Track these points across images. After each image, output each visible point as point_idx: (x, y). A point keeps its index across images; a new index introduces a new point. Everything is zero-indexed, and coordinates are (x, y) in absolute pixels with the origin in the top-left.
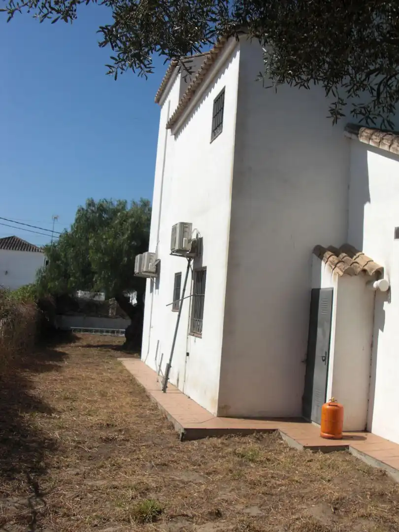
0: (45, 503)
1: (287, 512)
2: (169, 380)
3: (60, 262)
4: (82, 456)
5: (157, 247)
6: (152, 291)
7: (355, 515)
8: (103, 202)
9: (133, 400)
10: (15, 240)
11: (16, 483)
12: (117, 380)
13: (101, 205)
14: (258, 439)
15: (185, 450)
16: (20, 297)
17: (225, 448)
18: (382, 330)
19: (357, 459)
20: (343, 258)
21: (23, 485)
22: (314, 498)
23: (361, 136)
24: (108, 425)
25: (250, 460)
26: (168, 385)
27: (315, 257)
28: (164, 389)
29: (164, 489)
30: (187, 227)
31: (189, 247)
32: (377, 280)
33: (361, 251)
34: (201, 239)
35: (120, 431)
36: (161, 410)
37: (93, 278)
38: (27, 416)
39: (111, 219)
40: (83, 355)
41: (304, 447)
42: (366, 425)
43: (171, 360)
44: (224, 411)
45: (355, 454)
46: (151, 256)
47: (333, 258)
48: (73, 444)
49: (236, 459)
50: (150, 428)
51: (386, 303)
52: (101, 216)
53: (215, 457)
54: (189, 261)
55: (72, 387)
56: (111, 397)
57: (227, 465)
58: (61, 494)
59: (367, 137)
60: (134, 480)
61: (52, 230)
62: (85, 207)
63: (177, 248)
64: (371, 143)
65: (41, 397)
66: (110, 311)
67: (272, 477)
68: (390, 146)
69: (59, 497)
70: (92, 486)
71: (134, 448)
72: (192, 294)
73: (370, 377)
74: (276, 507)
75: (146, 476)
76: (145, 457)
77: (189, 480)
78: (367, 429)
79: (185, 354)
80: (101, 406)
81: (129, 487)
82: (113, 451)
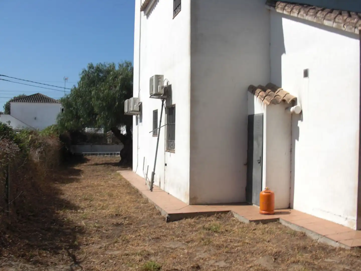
0: (82, 268)
1: (244, 263)
2: (154, 183)
3: (72, 108)
4: (101, 236)
5: (139, 94)
6: (137, 124)
7: (289, 262)
8: (99, 65)
9: (131, 198)
10: (40, 95)
11: (60, 256)
12: (118, 186)
13: (98, 68)
14: (218, 218)
15: (170, 228)
16: (48, 134)
17: (197, 225)
18: (298, 140)
19: (285, 227)
20: (269, 93)
21: (65, 257)
22: (261, 253)
23: (278, 8)
24: (117, 215)
25: (215, 232)
26: (154, 186)
27: (249, 93)
28: (151, 189)
29: (160, 254)
30: (160, 78)
31: (163, 92)
32: (293, 106)
33: (281, 87)
34: (170, 86)
35: (125, 218)
36: (151, 203)
37: (96, 118)
38: (61, 213)
39: (106, 77)
40: (93, 171)
41: (250, 221)
42: (290, 204)
43: (154, 170)
44: (193, 201)
45: (284, 223)
46: (135, 100)
47: (262, 93)
48: (95, 229)
49: (205, 231)
50: (145, 215)
51: (299, 122)
52: (98, 75)
53: (191, 231)
54: (163, 101)
55: (88, 192)
56: (116, 197)
57: (199, 236)
58: (92, 262)
59: (281, 8)
60: (139, 249)
61: (64, 87)
62: (87, 69)
63: (154, 92)
64: (285, 12)
65: (69, 199)
66: (108, 140)
67: (231, 242)
68: (298, 14)
69: (91, 263)
70: (111, 255)
71: (136, 229)
72: (166, 124)
73: (291, 172)
74: (235, 260)
75: (147, 246)
76: (144, 234)
77: (176, 247)
78: (290, 207)
79: (164, 165)
80: (111, 203)
81: (137, 254)
82: (122, 232)
